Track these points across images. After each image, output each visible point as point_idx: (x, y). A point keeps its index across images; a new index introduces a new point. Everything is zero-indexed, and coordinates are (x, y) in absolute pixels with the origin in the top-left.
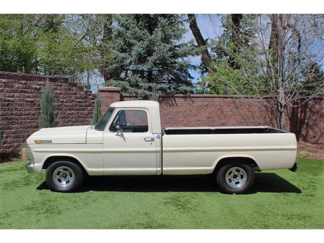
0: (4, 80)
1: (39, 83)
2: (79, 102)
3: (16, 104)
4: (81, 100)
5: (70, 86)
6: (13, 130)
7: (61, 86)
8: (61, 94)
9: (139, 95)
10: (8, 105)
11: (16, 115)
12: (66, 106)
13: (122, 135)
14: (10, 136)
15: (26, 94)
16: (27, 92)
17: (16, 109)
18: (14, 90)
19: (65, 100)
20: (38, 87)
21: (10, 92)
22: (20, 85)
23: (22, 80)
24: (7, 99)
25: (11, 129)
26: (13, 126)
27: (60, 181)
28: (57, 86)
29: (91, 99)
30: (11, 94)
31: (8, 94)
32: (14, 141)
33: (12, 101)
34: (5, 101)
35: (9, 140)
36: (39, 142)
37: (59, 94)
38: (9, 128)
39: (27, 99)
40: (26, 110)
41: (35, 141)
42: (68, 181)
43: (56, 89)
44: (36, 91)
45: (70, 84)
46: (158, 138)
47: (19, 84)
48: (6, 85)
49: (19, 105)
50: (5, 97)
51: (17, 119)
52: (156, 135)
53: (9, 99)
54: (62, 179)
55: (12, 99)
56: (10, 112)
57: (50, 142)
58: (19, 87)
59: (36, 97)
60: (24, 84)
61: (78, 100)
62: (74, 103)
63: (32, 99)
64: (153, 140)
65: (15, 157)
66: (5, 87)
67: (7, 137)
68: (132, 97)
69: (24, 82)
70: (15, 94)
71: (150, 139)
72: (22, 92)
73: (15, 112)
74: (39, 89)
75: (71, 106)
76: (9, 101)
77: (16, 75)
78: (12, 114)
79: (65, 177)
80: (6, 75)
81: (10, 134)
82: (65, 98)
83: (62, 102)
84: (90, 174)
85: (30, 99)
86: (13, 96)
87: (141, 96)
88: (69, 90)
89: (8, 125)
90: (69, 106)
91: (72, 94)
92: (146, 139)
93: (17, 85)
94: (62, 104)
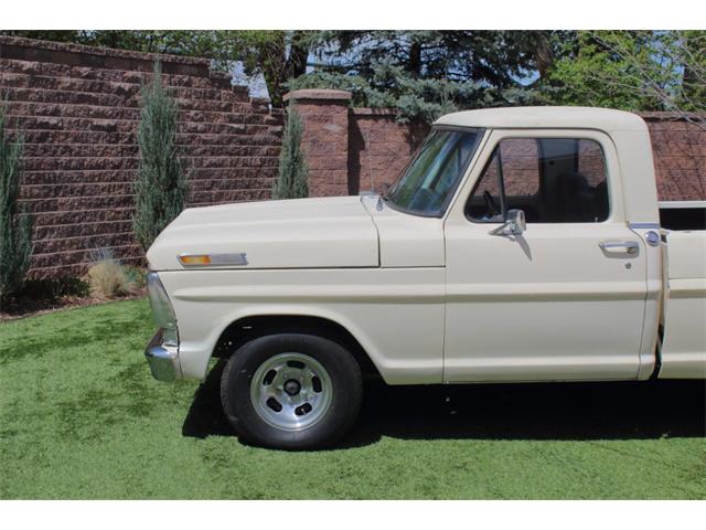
0: (28, 65)
1: (130, 74)
2: (238, 131)
3: (67, 135)
4: (242, 126)
5: (213, 85)
6: (61, 213)
7: (188, 84)
8: (190, 107)
9: (399, 113)
10: (43, 138)
11: (68, 168)
12: (205, 142)
13: (516, 233)
14: (52, 230)
15: (95, 107)
16: (95, 101)
17: (68, 150)
18: (58, 94)
19: (200, 126)
20: (126, 86)
21: (48, 100)
22: (74, 80)
23: (81, 65)
24: (41, 119)
25: (56, 208)
26: (60, 200)
27: (274, 405)
28: (180, 82)
29: (268, 122)
30: (51, 107)
31: (41, 107)
32: (63, 242)
33: (55, 127)
34: (34, 125)
35: (50, 240)
36: (197, 261)
37: (184, 107)
38: (47, 207)
39: (97, 121)
40: (94, 153)
41: (183, 259)
42: (308, 408)
43: (175, 94)
44: (122, 98)
45: (213, 80)
46: (652, 243)
47: (72, 76)
48: (35, 78)
49: (76, 140)
50: (32, 113)
51: (70, 180)
52: (643, 233)
53: (46, 119)
54: (284, 399)
55: (53, 120)
56: (48, 159)
57: (237, 261)
58: (73, 84)
59: (122, 115)
60: (87, 77)
61: (235, 126)
62: (224, 134)
63: (112, 122)
64: (632, 250)
65: (73, 292)
66: (32, 84)
67: (44, 233)
68: (381, 116)
69: (85, 70)
70: (63, 107)
71: (624, 249)
72: (81, 99)
73: (64, 159)
74: (129, 94)
75: (218, 143)
76: (45, 125)
77: (63, 50)
78: (56, 165)
79: (294, 393)
80: (35, 48)
81: (51, 223)
82: (201, 120)
83: (195, 130)
84: (389, 381)
85: (105, 122)
86: (56, 113)
87: (403, 116)
88: (212, 98)
89: (47, 195)
90: (211, 142)
91: (219, 108)
92: (609, 249)
93: (66, 80)
94: (193, 138)
